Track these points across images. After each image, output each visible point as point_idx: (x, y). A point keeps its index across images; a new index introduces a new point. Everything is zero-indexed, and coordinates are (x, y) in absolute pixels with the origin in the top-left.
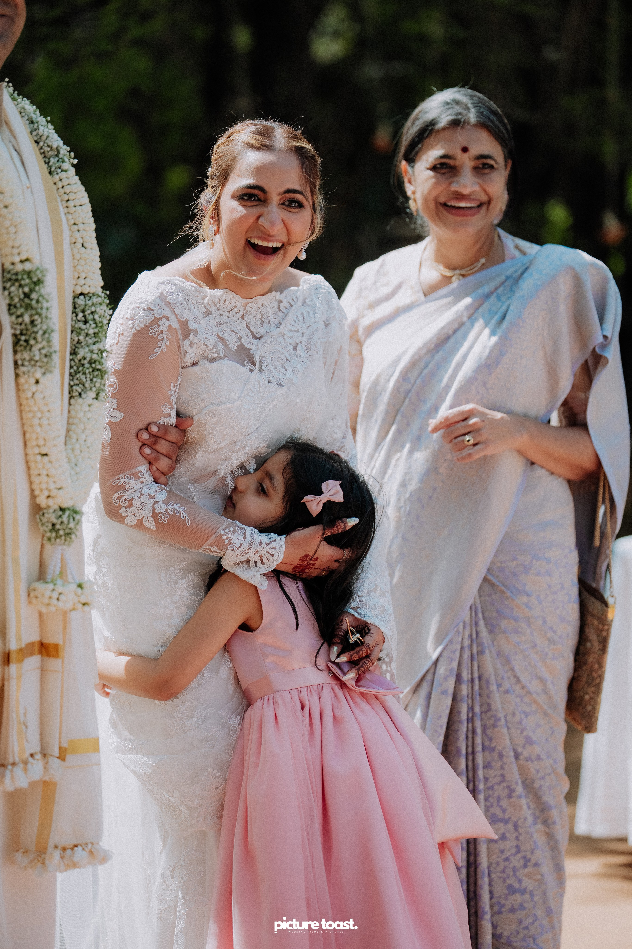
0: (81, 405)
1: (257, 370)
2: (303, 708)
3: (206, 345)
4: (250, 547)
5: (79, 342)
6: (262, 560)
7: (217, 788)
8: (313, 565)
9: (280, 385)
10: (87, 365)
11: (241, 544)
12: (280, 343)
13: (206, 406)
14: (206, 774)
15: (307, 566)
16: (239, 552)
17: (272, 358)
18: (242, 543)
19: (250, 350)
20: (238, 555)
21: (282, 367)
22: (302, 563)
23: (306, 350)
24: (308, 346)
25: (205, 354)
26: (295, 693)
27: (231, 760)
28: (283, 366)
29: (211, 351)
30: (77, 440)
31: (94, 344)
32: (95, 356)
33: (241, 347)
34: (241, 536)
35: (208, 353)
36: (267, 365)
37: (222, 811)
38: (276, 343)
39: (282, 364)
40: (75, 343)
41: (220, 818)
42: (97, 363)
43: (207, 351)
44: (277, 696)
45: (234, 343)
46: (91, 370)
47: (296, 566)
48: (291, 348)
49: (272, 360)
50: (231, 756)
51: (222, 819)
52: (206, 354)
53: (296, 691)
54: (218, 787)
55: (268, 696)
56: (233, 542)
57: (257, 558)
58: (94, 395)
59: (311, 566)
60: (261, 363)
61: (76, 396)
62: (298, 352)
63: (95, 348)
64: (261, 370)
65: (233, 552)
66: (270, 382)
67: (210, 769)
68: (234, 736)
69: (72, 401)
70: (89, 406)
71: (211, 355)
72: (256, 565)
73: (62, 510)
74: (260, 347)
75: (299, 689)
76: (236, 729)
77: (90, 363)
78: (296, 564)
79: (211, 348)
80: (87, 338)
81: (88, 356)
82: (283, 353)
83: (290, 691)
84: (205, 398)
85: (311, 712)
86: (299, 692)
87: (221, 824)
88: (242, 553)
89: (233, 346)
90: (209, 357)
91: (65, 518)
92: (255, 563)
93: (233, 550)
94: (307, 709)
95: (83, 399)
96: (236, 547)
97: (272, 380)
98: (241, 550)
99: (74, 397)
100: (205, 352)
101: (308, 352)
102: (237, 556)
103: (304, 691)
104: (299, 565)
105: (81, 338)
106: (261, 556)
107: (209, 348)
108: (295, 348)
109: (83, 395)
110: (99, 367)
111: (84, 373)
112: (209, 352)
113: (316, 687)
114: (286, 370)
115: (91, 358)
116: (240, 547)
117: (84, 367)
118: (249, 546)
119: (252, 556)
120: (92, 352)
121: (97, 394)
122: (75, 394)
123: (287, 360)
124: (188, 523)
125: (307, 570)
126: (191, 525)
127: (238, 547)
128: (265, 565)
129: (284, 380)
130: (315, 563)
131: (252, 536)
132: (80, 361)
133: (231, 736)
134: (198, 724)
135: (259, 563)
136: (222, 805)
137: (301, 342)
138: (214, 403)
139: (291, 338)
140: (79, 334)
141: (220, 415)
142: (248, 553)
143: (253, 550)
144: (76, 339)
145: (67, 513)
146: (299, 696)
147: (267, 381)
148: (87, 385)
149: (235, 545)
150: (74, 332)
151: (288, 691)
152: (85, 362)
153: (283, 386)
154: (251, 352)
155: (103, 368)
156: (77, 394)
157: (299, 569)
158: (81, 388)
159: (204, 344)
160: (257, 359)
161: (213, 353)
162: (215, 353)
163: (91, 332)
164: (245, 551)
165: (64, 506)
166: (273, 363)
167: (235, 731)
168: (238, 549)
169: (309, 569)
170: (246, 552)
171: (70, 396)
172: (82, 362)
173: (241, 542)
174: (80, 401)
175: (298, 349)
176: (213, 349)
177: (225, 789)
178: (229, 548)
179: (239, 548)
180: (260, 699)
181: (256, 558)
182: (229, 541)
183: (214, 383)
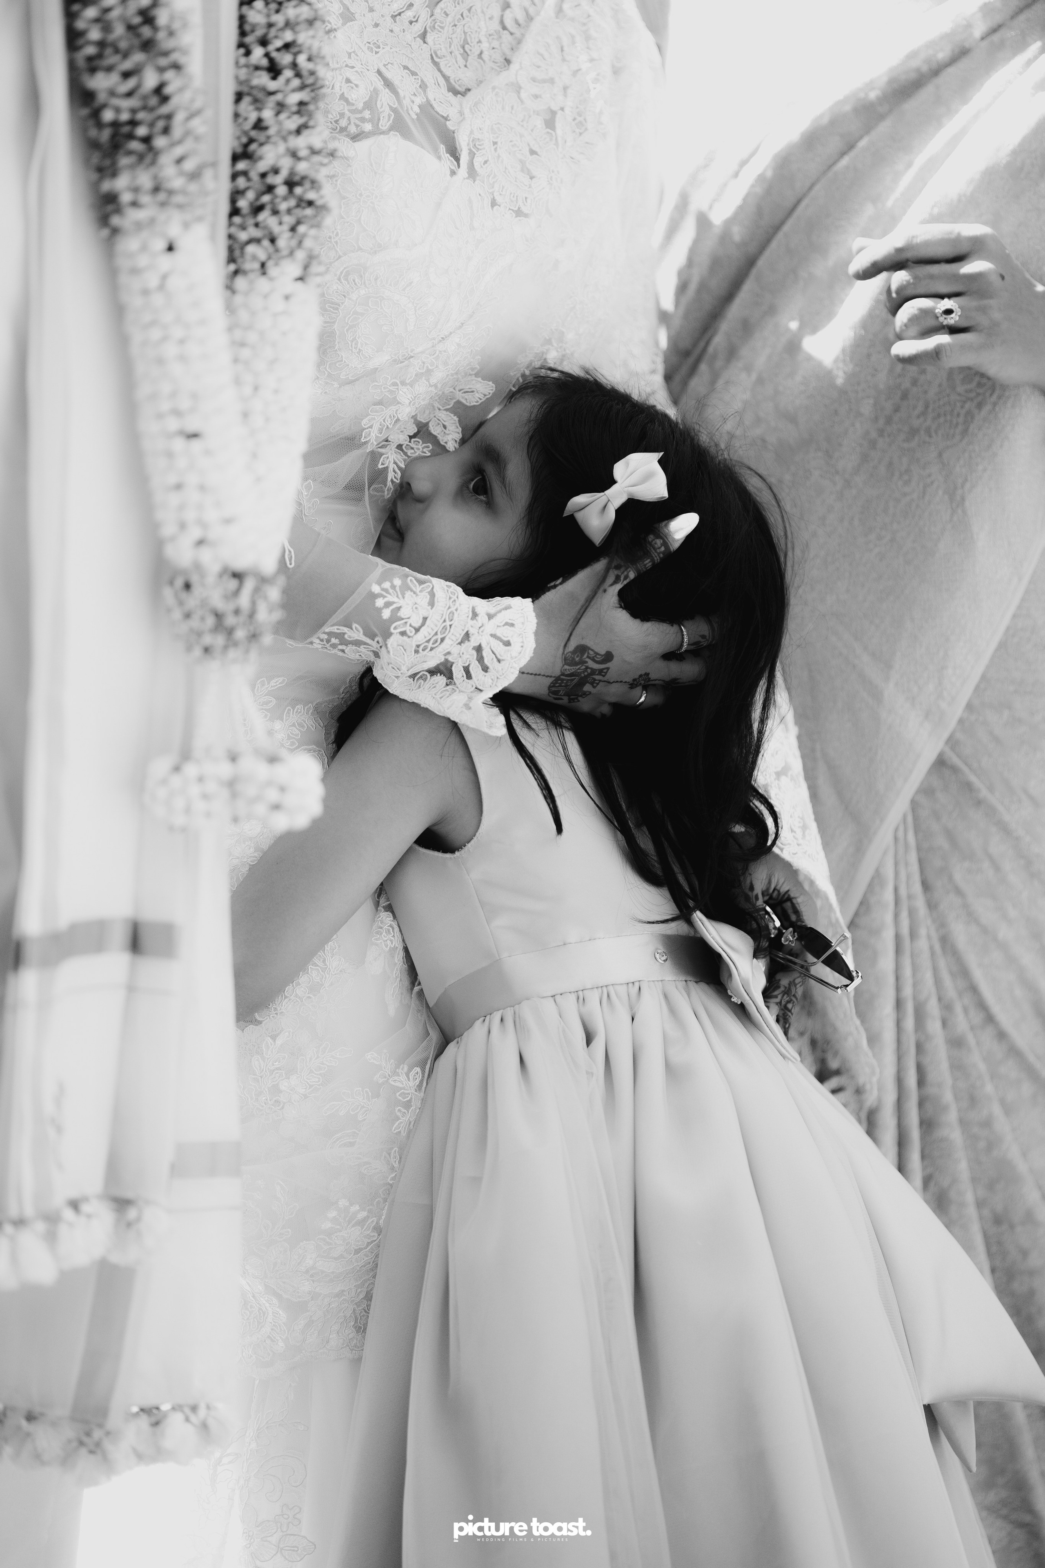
0: (266, 296)
1: (463, 171)
2: (589, 1040)
3: (347, 101)
4: (448, 623)
5: (259, 125)
6: (480, 659)
7: (357, 1251)
8: (601, 672)
9: (519, 213)
10: (282, 190)
11: (425, 619)
12: (512, 108)
13: (340, 257)
14: (332, 1214)
15: (586, 677)
16: (420, 638)
17: (495, 143)
18: (426, 615)
19: (446, 119)
20: (418, 646)
21: (522, 171)
22: (572, 669)
23: (578, 131)
24: (579, 119)
25: (340, 122)
26: (570, 1004)
27: (392, 1179)
28: (525, 170)
29: (359, 116)
30: (256, 388)
31: (298, 132)
32: (302, 167)
33: (427, 109)
34: (423, 599)
35: (349, 119)
36: (486, 162)
37: (367, 1311)
38: (503, 108)
39: (521, 161)
40: (248, 125)
41: (361, 1329)
42: (307, 185)
43: (347, 114)
44: (526, 1011)
45: (413, 98)
46: (292, 202)
47: (558, 679)
48: (539, 122)
49: (496, 149)
50: (393, 1169)
51: (365, 1330)
52: (343, 123)
53: (573, 997)
54: (361, 1249)
55: (500, 1012)
56: (401, 614)
57: (470, 657)
58: (297, 271)
59: (597, 677)
60: (472, 155)
61: (252, 271)
62: (559, 131)
63: (300, 143)
64: (472, 173)
65: (405, 638)
66: (494, 204)
67: (343, 1203)
68: (405, 1118)
69: (240, 283)
70: (287, 298)
71: (357, 126)
72: (469, 676)
73: (238, 576)
74: (467, 111)
75: (580, 993)
76: (410, 1101)
77: (291, 184)
78: (557, 673)
79: (360, 106)
80: (283, 116)
81: (286, 164)
82: (521, 136)
83: (558, 998)
84: (337, 234)
85: (608, 1048)
86: (581, 1000)
87: (360, 1347)
88: (428, 641)
89: (412, 106)
90: (353, 129)
91: (244, 600)
92: (467, 670)
93: (403, 633)
94: (599, 1044)
95: (271, 279)
96: (411, 626)
97: (499, 199)
98: (427, 634)
99: (245, 273)
100: (342, 115)
101: (581, 134)
102: (417, 652)
103: (593, 999)
104: (563, 674)
105: (267, 114)
106: (479, 649)
107: (354, 108)
108: (550, 124)
109: (272, 270)
110: (311, 195)
111: (275, 212)
112: (352, 116)
113: (622, 990)
114: (532, 178)
115: (292, 173)
116: (423, 624)
117: (276, 197)
118: (445, 621)
119: (455, 650)
120: (294, 155)
121: (306, 267)
122: (251, 265)
123: (533, 152)
124: (290, 560)
125: (587, 688)
126: (298, 566)
127: (417, 625)
128: (492, 672)
129: (529, 201)
130: (608, 669)
131: (450, 598)
132: (263, 175)
133: (398, 1118)
134: (311, 1086)
135: (475, 669)
136: (369, 1297)
137: (562, 109)
138: (360, 249)
139: (536, 97)
140: (258, 103)
141: (376, 279)
142: (442, 640)
143: (457, 633)
144: (253, 116)
145: (249, 585)
146: (579, 1010)
147: (487, 202)
148: (282, 243)
149: (409, 621)
150: (246, 100)
151: (552, 999)
152: (278, 179)
153: (526, 216)
154: (450, 125)
155: (322, 197)
156: (257, 266)
157: (566, 686)
158: (266, 249)
159: (342, 97)
160: (463, 142)
161: (363, 120)
162: (370, 120)
163: (294, 99)
164: (436, 634)
165: (239, 564)
166: (499, 156)
167: (407, 1105)
168: (417, 630)
169: (592, 684)
170: (439, 636)
171: (232, 267)
172: (271, 180)
173: (423, 613)
174: (262, 284)
175: (559, 124)
176: (364, 109)
177: (377, 1256)
178: (395, 628)
179: (420, 627)
180: (482, 1019)
181: (465, 657)
182: (392, 611)
183: (361, 195)
